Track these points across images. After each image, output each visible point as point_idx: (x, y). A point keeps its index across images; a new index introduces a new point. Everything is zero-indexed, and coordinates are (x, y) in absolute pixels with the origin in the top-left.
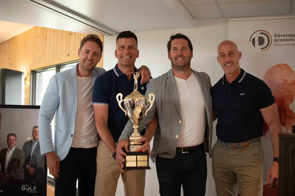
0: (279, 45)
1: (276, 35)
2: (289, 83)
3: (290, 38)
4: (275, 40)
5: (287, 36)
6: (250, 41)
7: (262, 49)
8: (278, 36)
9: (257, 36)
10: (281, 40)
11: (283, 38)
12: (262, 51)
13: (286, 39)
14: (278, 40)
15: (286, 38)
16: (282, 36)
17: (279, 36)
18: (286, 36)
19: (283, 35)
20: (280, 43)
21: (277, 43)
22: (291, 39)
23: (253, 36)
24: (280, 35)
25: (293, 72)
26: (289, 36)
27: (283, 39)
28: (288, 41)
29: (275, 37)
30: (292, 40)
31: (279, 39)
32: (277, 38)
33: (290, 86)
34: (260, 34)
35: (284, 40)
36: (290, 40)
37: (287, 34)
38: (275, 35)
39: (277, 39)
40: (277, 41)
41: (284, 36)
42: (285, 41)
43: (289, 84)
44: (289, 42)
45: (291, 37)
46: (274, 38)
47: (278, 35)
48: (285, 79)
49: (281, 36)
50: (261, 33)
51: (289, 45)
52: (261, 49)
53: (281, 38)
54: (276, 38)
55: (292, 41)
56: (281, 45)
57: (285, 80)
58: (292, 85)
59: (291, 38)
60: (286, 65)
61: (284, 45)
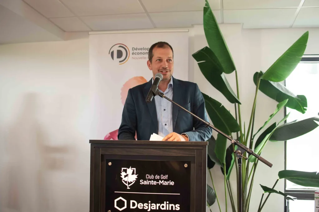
0: (136, 58)
1: (133, 49)
3: (146, 51)
4: (132, 54)
6: (109, 54)
7: (120, 62)
10: (138, 54)
11: (140, 51)
12: (120, 64)
13: (143, 53)
14: (136, 54)
16: (139, 50)
17: (136, 49)
18: (143, 50)
20: (137, 56)
21: (134, 56)
23: (112, 49)
26: (146, 49)
29: (133, 50)
32: (135, 51)
35: (141, 53)
37: (143, 48)
38: (133, 48)
39: (134, 53)
41: (141, 49)
44: (145, 56)
46: (131, 52)
49: (138, 50)
50: (120, 46)
51: (145, 58)
53: (138, 51)
61: (141, 58)
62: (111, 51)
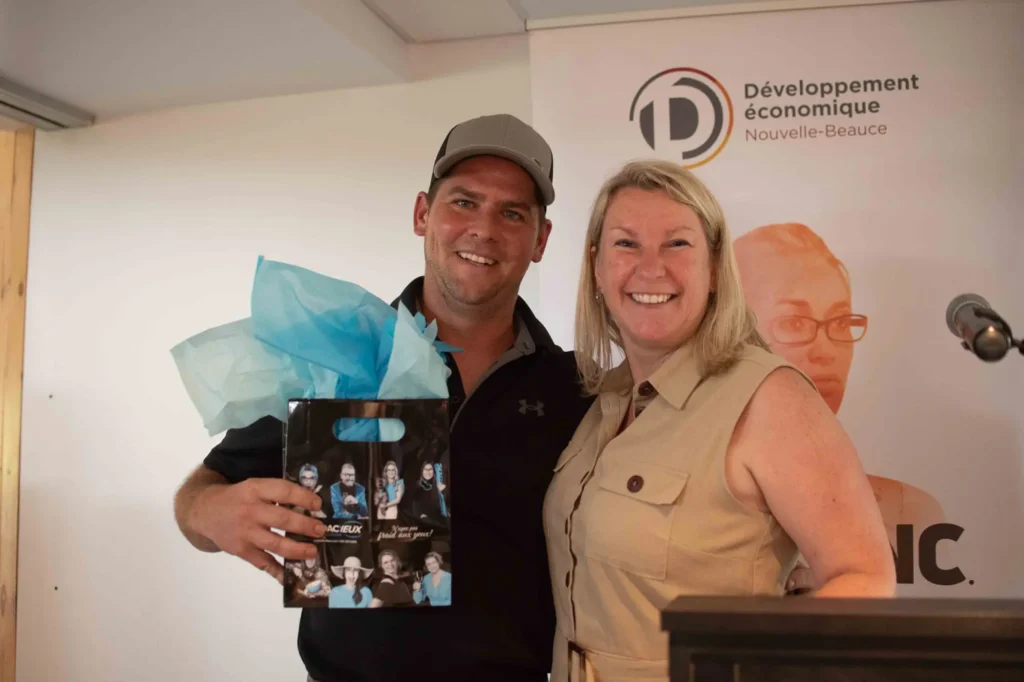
0: (769, 135)
1: (751, 90)
2: (820, 317)
3: (817, 99)
4: (747, 114)
5: (801, 93)
6: (631, 118)
7: (687, 155)
8: (763, 92)
9: (661, 96)
10: (777, 112)
11: (784, 101)
12: (686, 167)
13: (801, 108)
14: (764, 113)
15: (797, 101)
16: (779, 94)
17: (766, 91)
18: (798, 92)
19: (782, 87)
20: (771, 124)
21: (757, 124)
22: (821, 107)
23: (641, 97)
24: (771, 85)
25: (834, 262)
26: (812, 89)
27: (787, 108)
28: (807, 114)
29: (747, 96)
30: (825, 109)
31: (766, 109)
32: (759, 102)
33: (821, 332)
34: (677, 84)
35: (790, 111)
36: (818, 110)
37: (801, 82)
38: (747, 86)
39: (757, 108)
40: (757, 116)
41: (790, 90)
42: (794, 115)
43: (819, 324)
44: (811, 122)
45: (823, 96)
46: (741, 104)
47: (760, 88)
48: (798, 295)
49: (774, 93)
50: (683, 82)
51: (812, 133)
52: (681, 156)
53: (774, 100)
54: (749, 101)
55: (829, 113)
56: (774, 135)
57: (801, 304)
58: (834, 325)
59: (823, 102)
60: (800, 231)
61: (792, 134)
62: (641, 104)
